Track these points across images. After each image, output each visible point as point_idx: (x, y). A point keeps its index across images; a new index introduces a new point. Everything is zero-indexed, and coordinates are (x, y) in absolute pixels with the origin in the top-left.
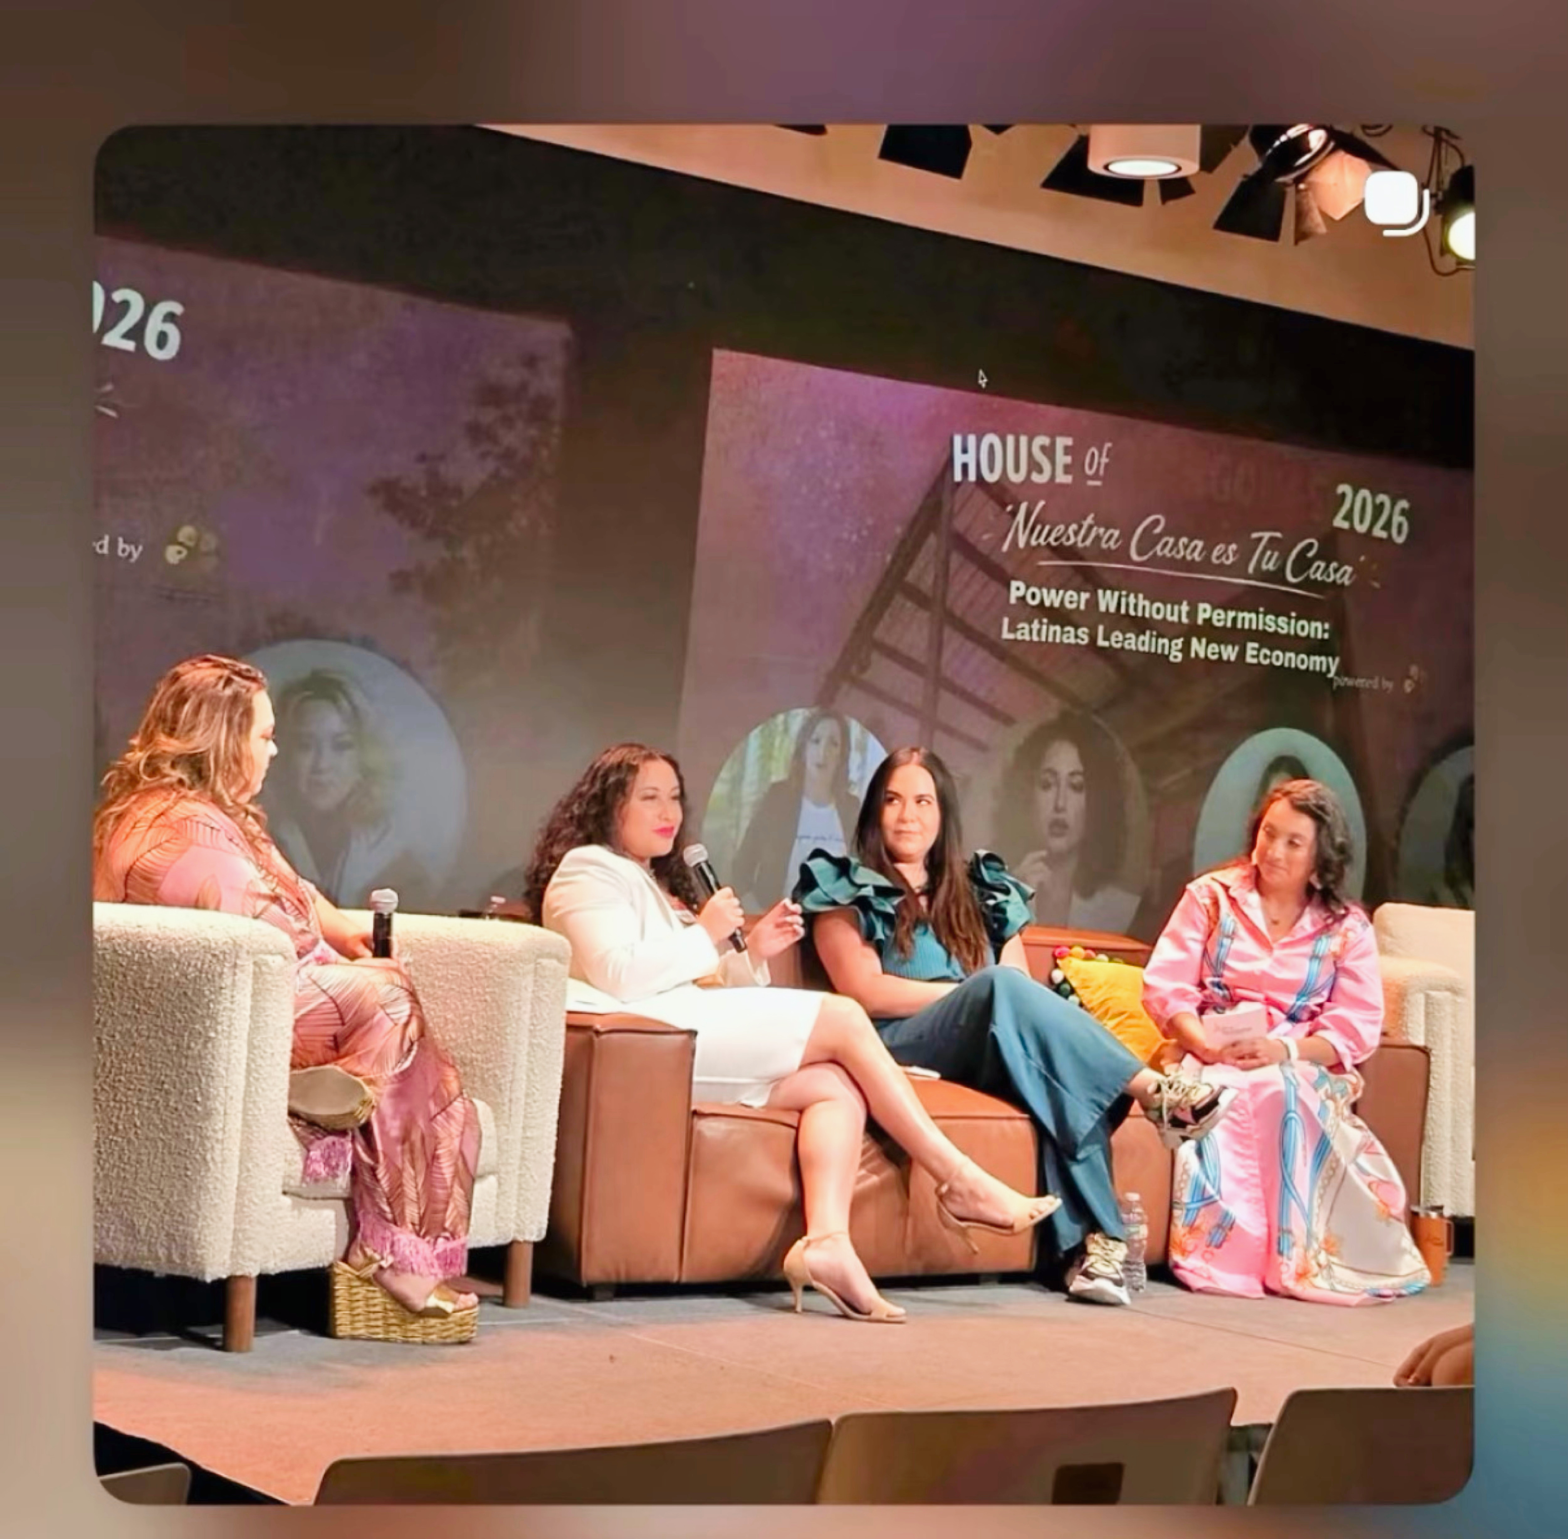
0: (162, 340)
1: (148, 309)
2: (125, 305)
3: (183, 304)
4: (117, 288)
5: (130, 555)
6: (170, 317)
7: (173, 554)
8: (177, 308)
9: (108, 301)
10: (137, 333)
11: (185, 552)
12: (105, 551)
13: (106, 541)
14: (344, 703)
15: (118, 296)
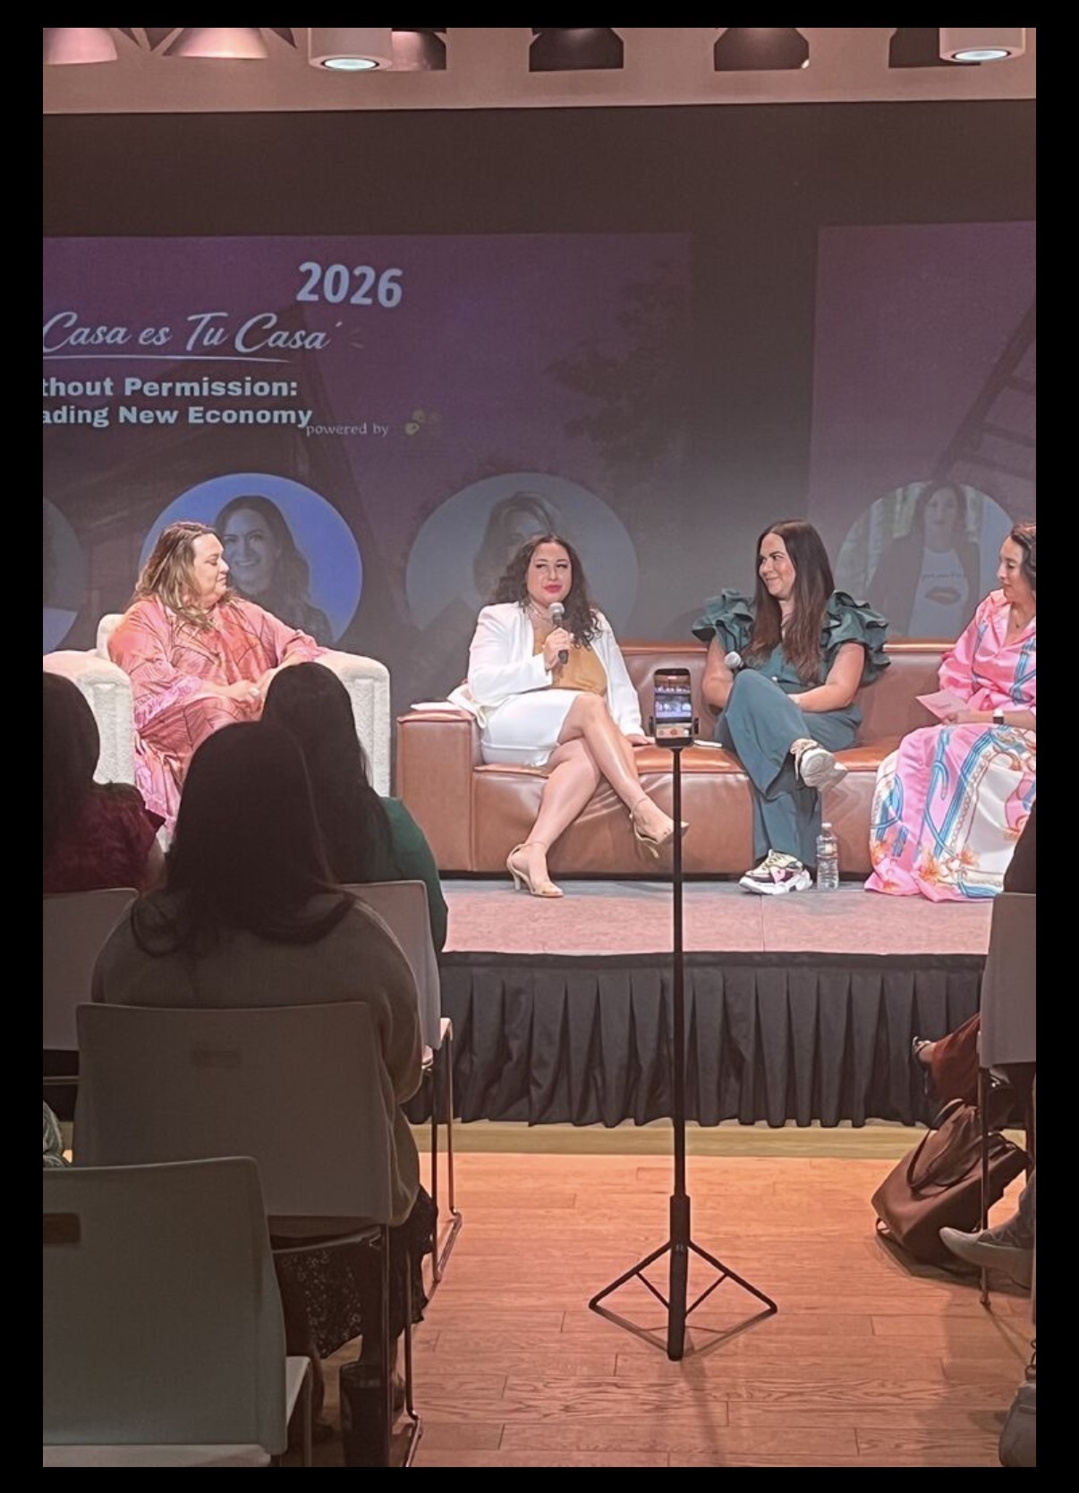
0: (390, 294)
1: (378, 278)
2: (364, 276)
3: (401, 268)
4: (356, 266)
5: (382, 432)
6: (393, 279)
7: (410, 429)
8: (397, 272)
9: (352, 276)
10: (372, 292)
11: (418, 427)
12: (365, 432)
13: (365, 426)
14: (541, 513)
15: (357, 272)
